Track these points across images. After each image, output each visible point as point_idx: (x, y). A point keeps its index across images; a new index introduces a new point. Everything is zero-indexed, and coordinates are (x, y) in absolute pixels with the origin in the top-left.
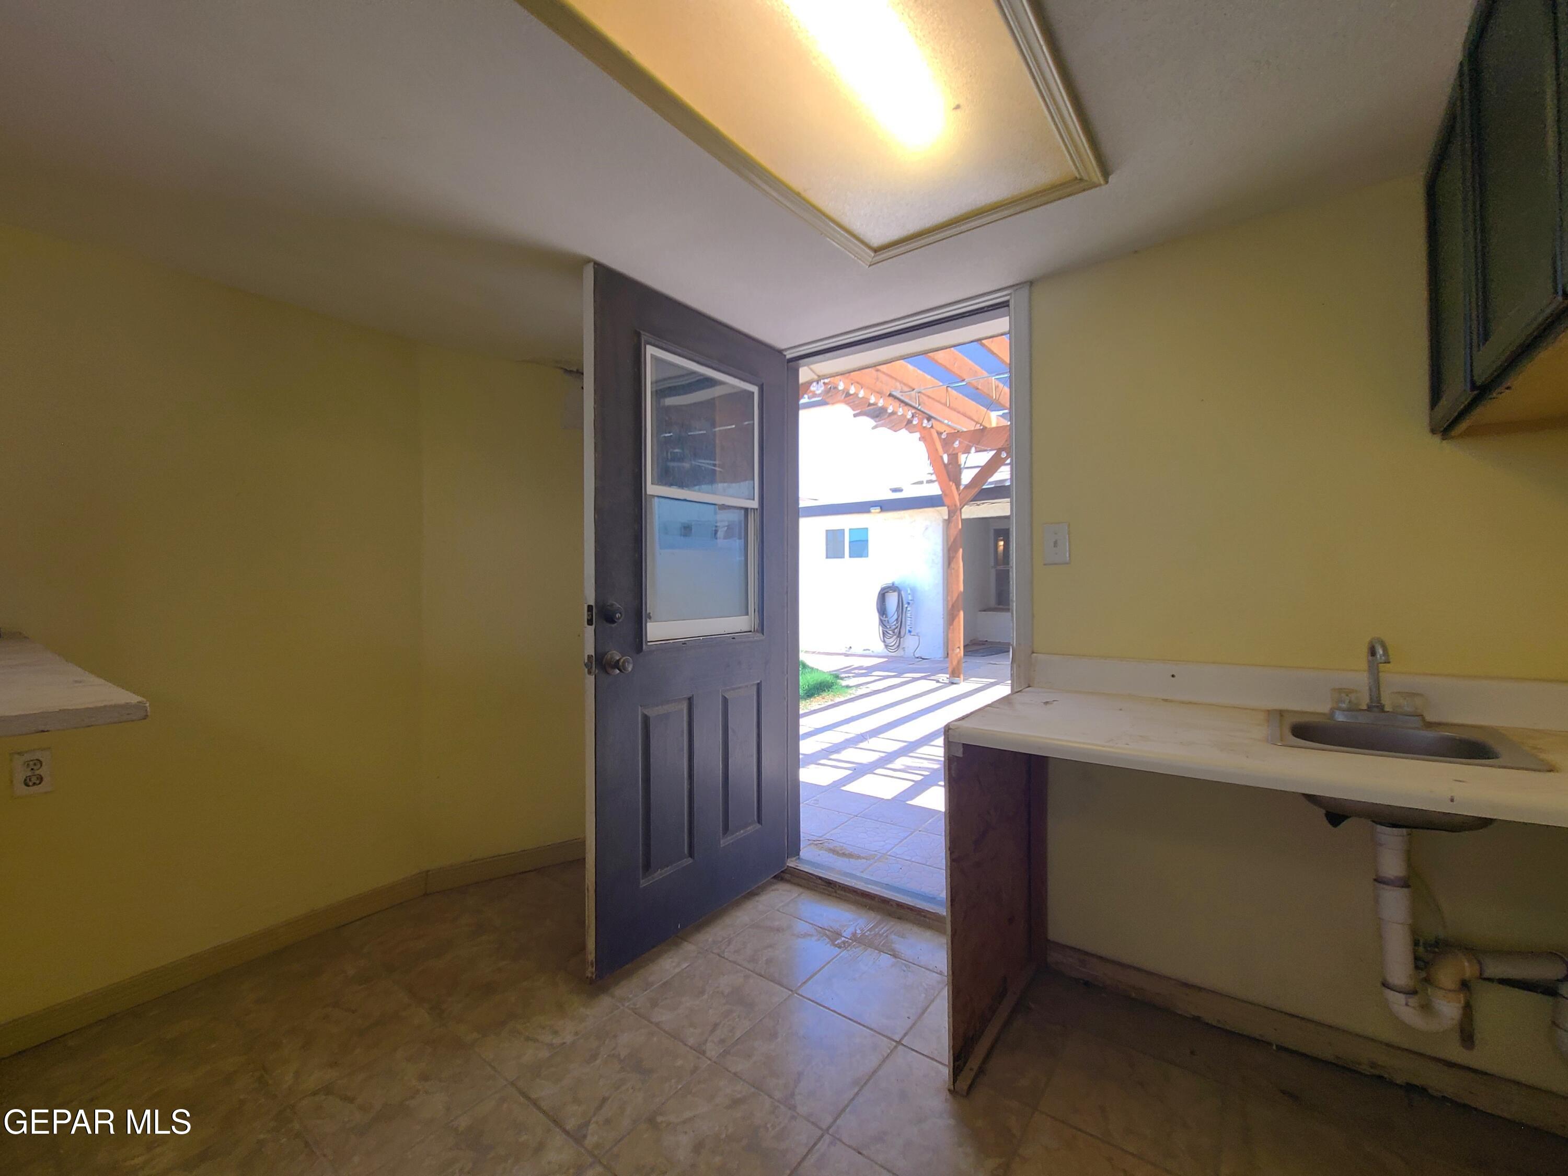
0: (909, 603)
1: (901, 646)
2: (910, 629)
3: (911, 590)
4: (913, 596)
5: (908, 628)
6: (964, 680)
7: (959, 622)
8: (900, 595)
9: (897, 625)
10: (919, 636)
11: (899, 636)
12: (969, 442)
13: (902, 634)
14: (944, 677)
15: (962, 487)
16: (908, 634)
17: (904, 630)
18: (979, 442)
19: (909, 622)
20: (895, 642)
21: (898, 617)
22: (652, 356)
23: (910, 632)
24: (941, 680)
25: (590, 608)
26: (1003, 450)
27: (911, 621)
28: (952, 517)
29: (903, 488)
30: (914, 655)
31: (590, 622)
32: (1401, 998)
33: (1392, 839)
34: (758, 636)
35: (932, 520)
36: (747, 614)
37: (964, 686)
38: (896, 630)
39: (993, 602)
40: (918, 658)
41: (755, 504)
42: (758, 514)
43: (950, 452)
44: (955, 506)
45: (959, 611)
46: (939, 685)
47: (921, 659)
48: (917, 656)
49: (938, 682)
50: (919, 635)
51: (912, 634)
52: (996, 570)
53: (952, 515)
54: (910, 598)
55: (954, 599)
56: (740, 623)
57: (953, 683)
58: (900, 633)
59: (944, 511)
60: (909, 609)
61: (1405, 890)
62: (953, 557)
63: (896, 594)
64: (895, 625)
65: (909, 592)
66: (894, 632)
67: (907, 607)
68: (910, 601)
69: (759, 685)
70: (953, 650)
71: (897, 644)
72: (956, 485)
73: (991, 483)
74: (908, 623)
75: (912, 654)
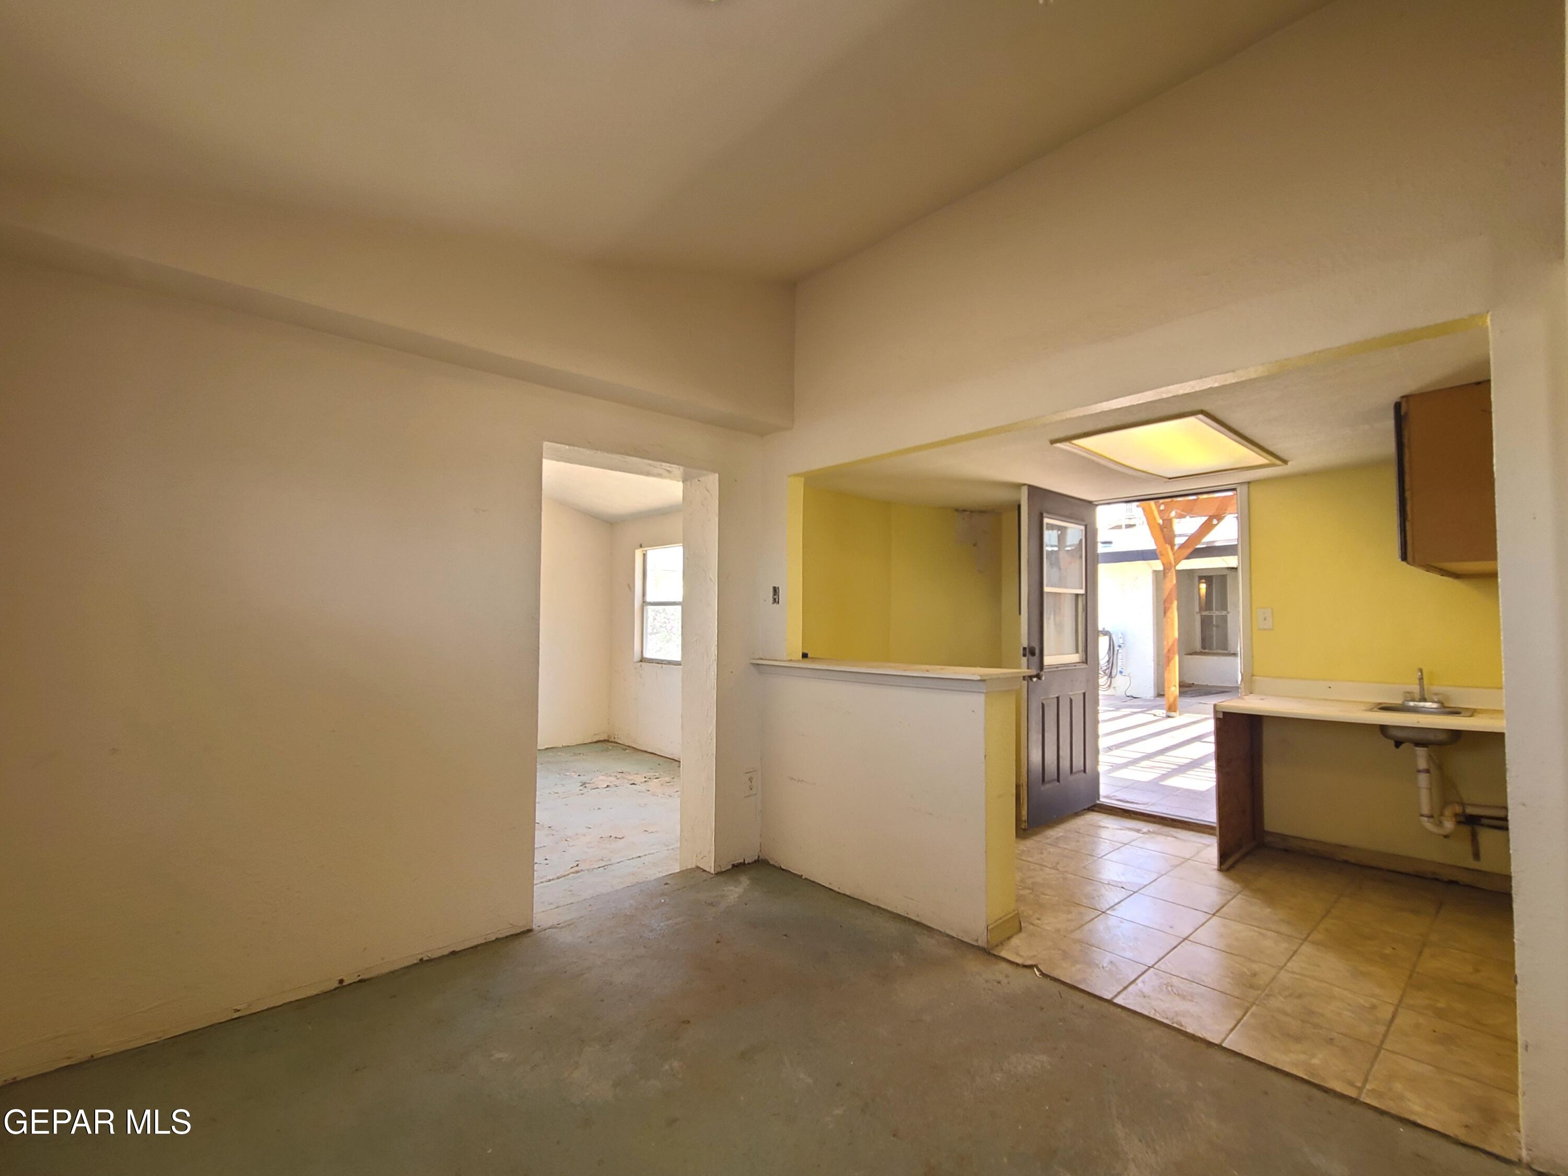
0: (1120, 646)
1: (1113, 685)
2: (1121, 670)
3: (1122, 634)
4: (1124, 640)
5: (1119, 669)
6: (1180, 715)
7: (1175, 664)
8: (1111, 639)
9: (1108, 666)
10: (1130, 677)
11: (1110, 676)
12: (1182, 511)
13: (1113, 674)
14: (1162, 713)
15: (1176, 548)
16: (1119, 675)
17: (1115, 671)
18: (1192, 510)
19: (1121, 663)
20: (1105, 683)
21: (1110, 658)
22: (1047, 524)
23: (1121, 672)
24: (1157, 715)
25: (1024, 649)
26: (1215, 518)
27: (1122, 662)
28: (1168, 573)
29: (1113, 541)
30: (1125, 694)
31: (1024, 655)
32: (1426, 819)
33: (1421, 752)
34: (1084, 666)
35: (1145, 571)
36: (1077, 652)
37: (1179, 719)
38: (1107, 671)
39: (1198, 646)
40: (1128, 696)
41: (1082, 591)
42: (1084, 597)
43: (1165, 518)
44: (1170, 563)
45: (1174, 654)
46: (1156, 718)
47: (1131, 698)
48: (1128, 695)
49: (1155, 715)
50: (1130, 675)
51: (1123, 674)
52: (1201, 616)
53: (1167, 571)
54: (1121, 641)
55: (1170, 644)
56: (1075, 658)
57: (1169, 717)
58: (1111, 673)
59: (1158, 565)
60: (1120, 651)
61: (1428, 774)
62: (1169, 608)
63: (1107, 638)
64: (1106, 666)
65: (1120, 636)
66: (1105, 673)
67: (1118, 650)
68: (1121, 645)
69: (1084, 694)
70: (1169, 688)
71: (1108, 683)
72: (1171, 546)
73: (1203, 544)
74: (1119, 664)
75: (1124, 693)
